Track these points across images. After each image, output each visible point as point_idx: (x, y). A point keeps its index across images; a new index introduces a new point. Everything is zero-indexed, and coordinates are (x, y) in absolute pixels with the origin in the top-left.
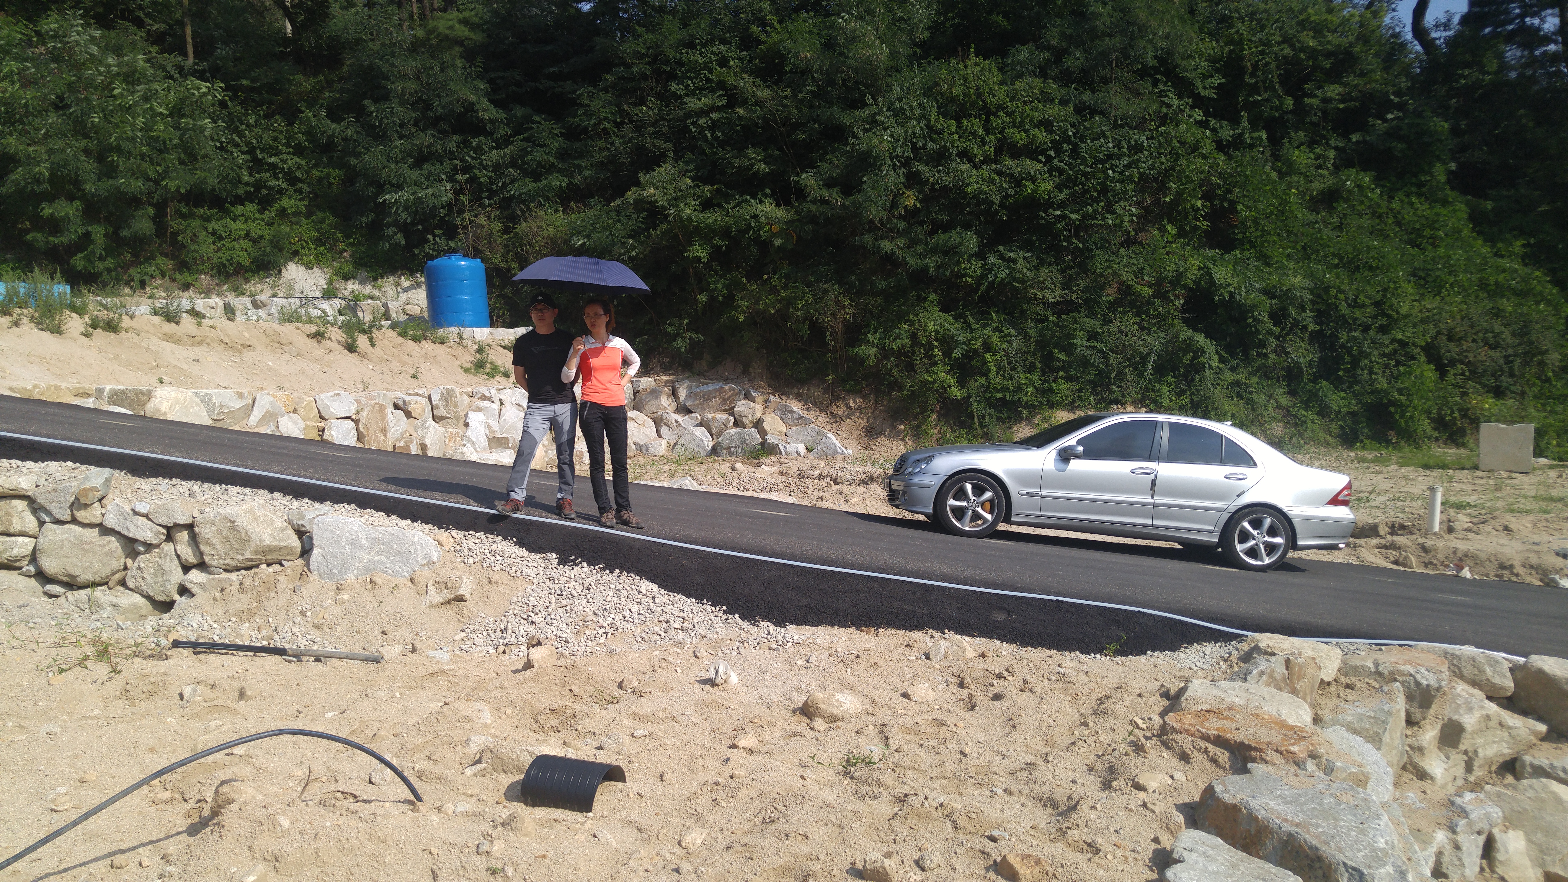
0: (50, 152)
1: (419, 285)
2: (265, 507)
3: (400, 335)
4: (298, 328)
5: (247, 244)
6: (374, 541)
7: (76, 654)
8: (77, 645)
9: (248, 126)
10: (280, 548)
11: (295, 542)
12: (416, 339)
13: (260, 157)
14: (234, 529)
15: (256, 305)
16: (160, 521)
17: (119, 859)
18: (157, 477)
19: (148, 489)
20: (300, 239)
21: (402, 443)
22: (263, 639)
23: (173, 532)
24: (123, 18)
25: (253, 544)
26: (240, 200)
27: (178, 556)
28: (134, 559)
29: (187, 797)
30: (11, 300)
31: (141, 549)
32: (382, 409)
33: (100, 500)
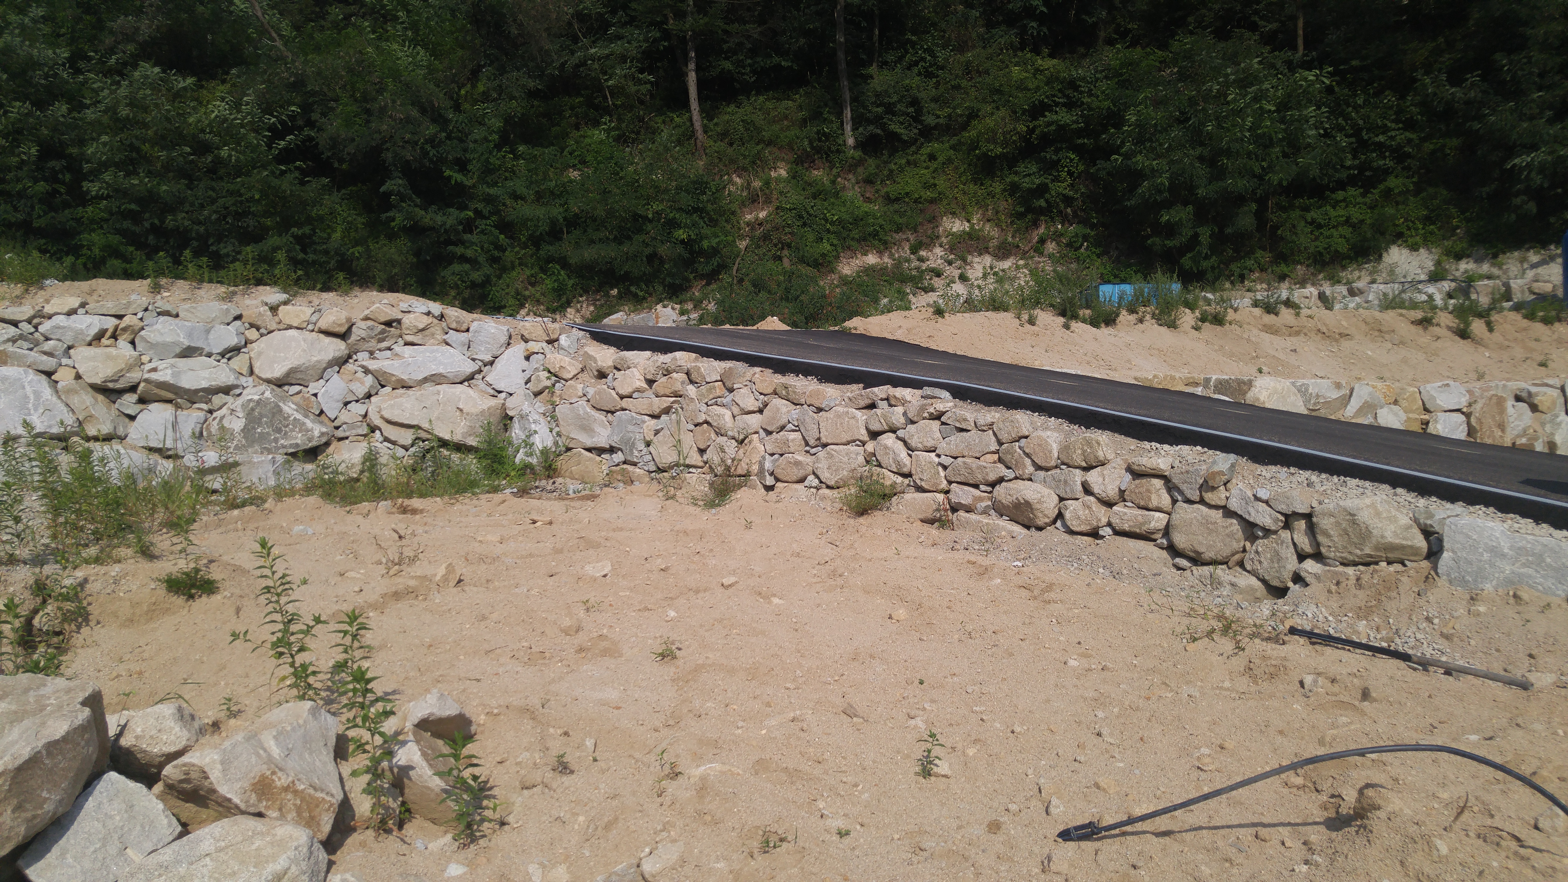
0: (1171, 162)
1: (1552, 259)
2: (1388, 503)
3: (1526, 317)
4: (1401, 315)
5: (1346, 231)
6: (1520, 551)
7: (1204, 626)
8: (1204, 617)
9: (1356, 108)
10: (1402, 548)
11: (1421, 543)
12: (1547, 321)
13: (1366, 137)
14: (1354, 523)
15: (1352, 293)
16: (1279, 508)
17: (1263, 832)
18: (1276, 465)
19: (1268, 476)
20: (1406, 220)
21: (1524, 440)
22: (1382, 639)
23: (1291, 519)
24: (1239, 27)
25: (1374, 540)
26: (1342, 185)
27: (1294, 544)
28: (1252, 543)
29: (1320, 788)
30: (1137, 300)
31: (1260, 533)
32: (1500, 402)
33: (1225, 484)
